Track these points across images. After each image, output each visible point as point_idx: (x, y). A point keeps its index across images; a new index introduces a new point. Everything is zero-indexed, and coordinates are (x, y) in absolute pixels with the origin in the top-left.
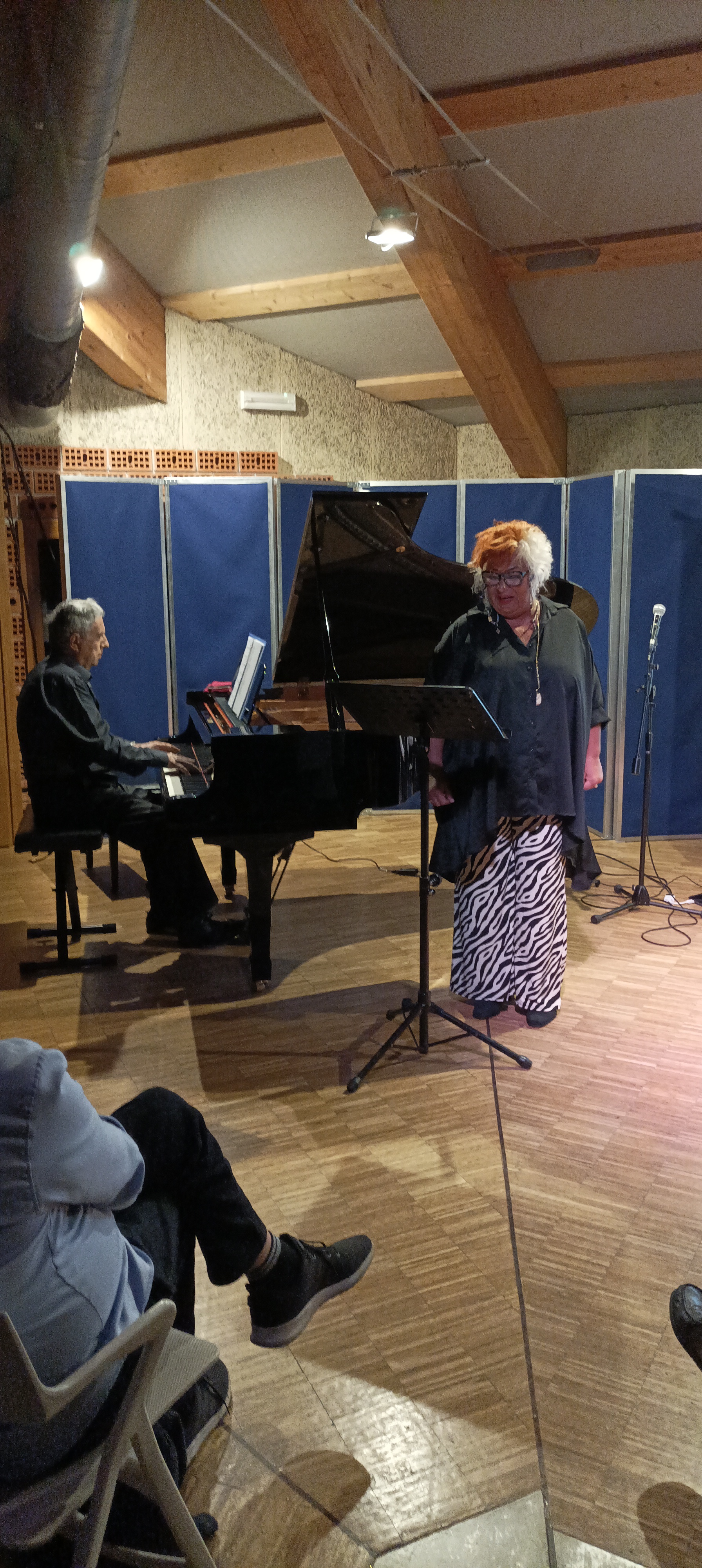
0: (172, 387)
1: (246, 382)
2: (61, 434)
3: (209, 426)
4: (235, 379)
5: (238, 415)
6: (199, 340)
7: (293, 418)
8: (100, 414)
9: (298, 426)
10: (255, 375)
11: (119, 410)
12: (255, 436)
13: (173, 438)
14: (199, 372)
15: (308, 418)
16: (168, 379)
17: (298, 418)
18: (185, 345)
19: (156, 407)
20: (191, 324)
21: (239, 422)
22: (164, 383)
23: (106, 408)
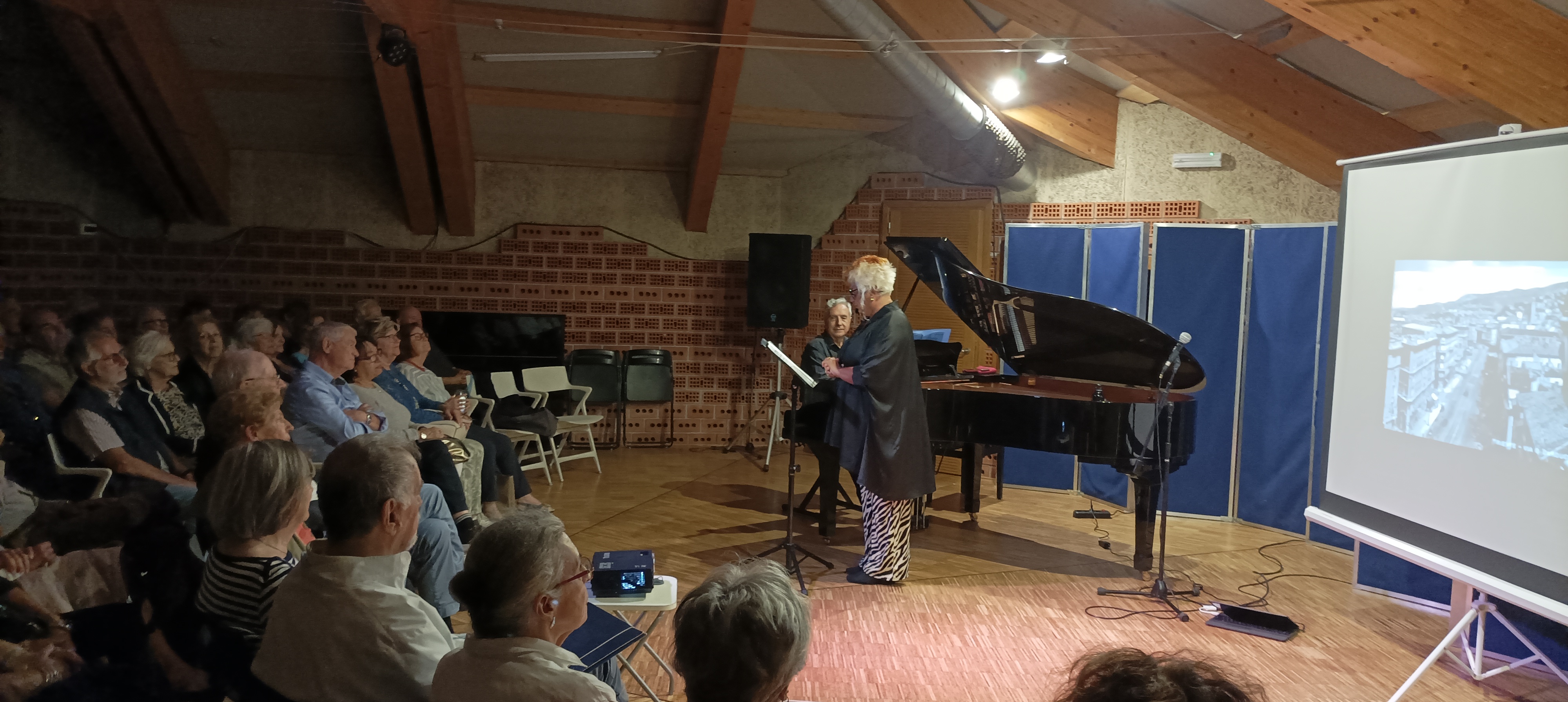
0: (1119, 156)
1: (1180, 147)
2: (1037, 194)
3: (1146, 183)
4: (1171, 146)
5: (1171, 173)
6: (1144, 119)
7: (1221, 172)
8: (1065, 179)
9: (1225, 179)
10: (1189, 140)
11: (1079, 175)
12: (1185, 189)
13: (1116, 193)
14: (1141, 143)
15: (1235, 171)
16: (1117, 150)
17: (1227, 173)
18: (1133, 124)
19: (1105, 172)
20: (1138, 107)
21: (1172, 178)
22: (1112, 153)
23: (1070, 174)
